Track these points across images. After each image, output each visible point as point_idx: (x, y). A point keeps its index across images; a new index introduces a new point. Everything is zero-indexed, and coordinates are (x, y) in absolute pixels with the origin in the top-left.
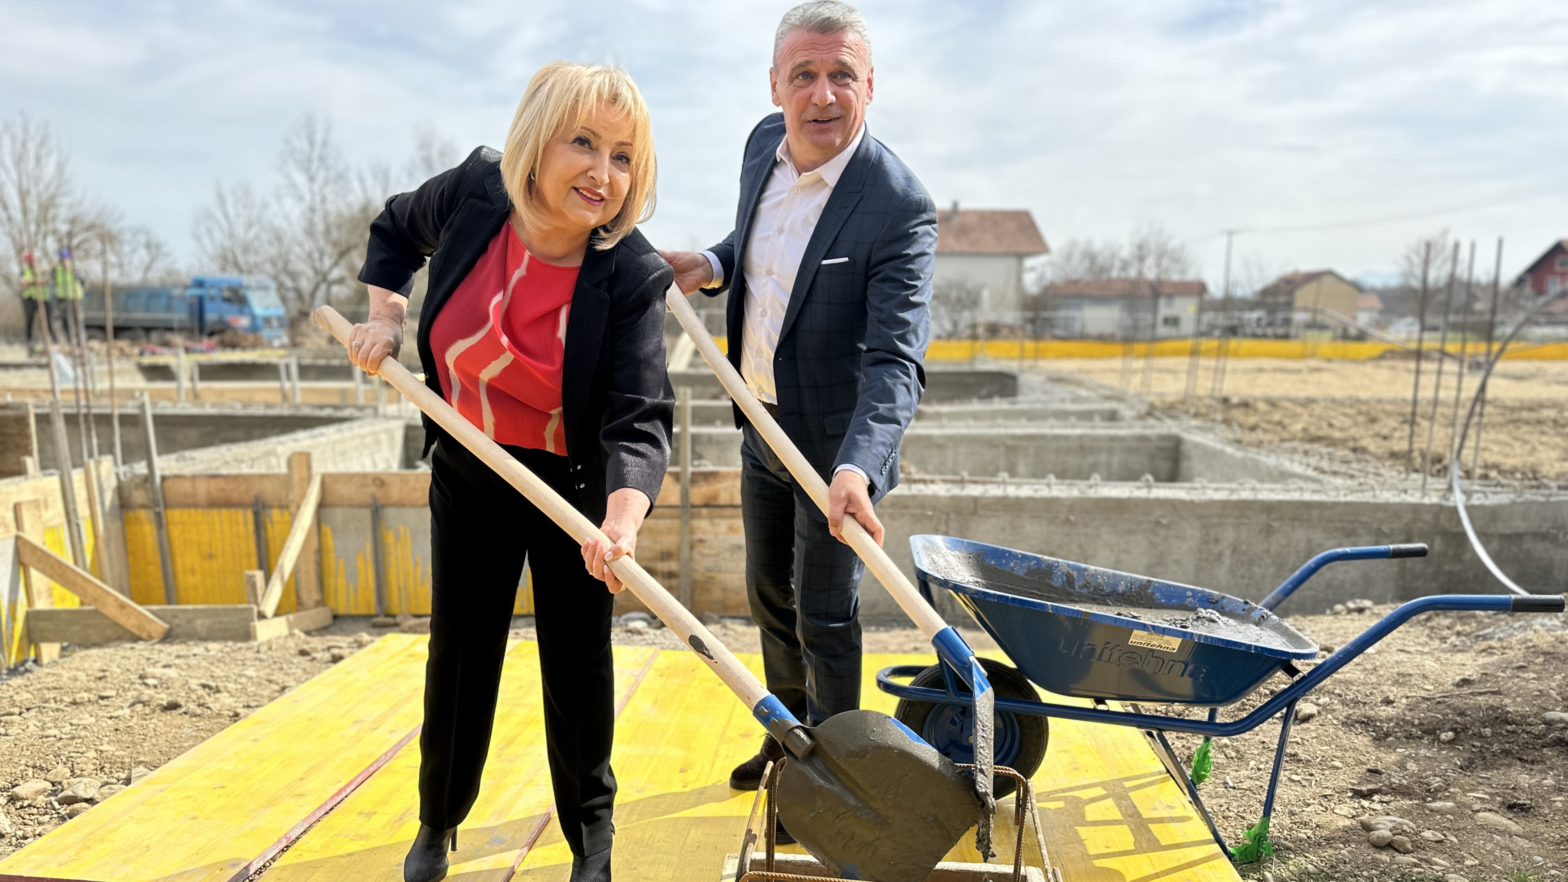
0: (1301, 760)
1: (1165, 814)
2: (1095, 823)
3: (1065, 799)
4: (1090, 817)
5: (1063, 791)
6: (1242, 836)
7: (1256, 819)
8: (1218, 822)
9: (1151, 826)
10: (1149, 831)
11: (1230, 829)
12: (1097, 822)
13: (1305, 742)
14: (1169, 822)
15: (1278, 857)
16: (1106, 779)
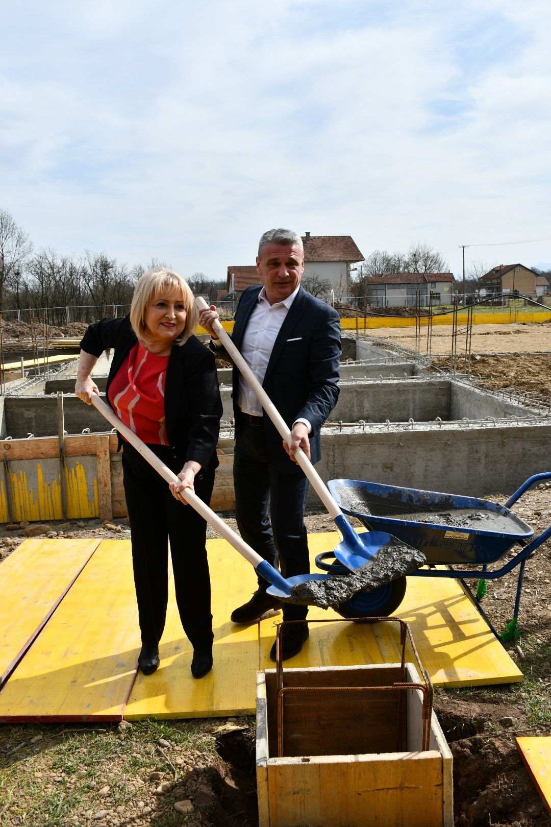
0: (529, 580)
1: (466, 618)
2: (432, 628)
3: (416, 615)
4: (430, 624)
5: (415, 610)
6: (504, 627)
7: (510, 617)
8: (492, 619)
9: (460, 626)
10: (459, 629)
11: (498, 623)
12: (433, 626)
13: (531, 570)
14: (468, 623)
15: (523, 637)
16: (435, 601)
